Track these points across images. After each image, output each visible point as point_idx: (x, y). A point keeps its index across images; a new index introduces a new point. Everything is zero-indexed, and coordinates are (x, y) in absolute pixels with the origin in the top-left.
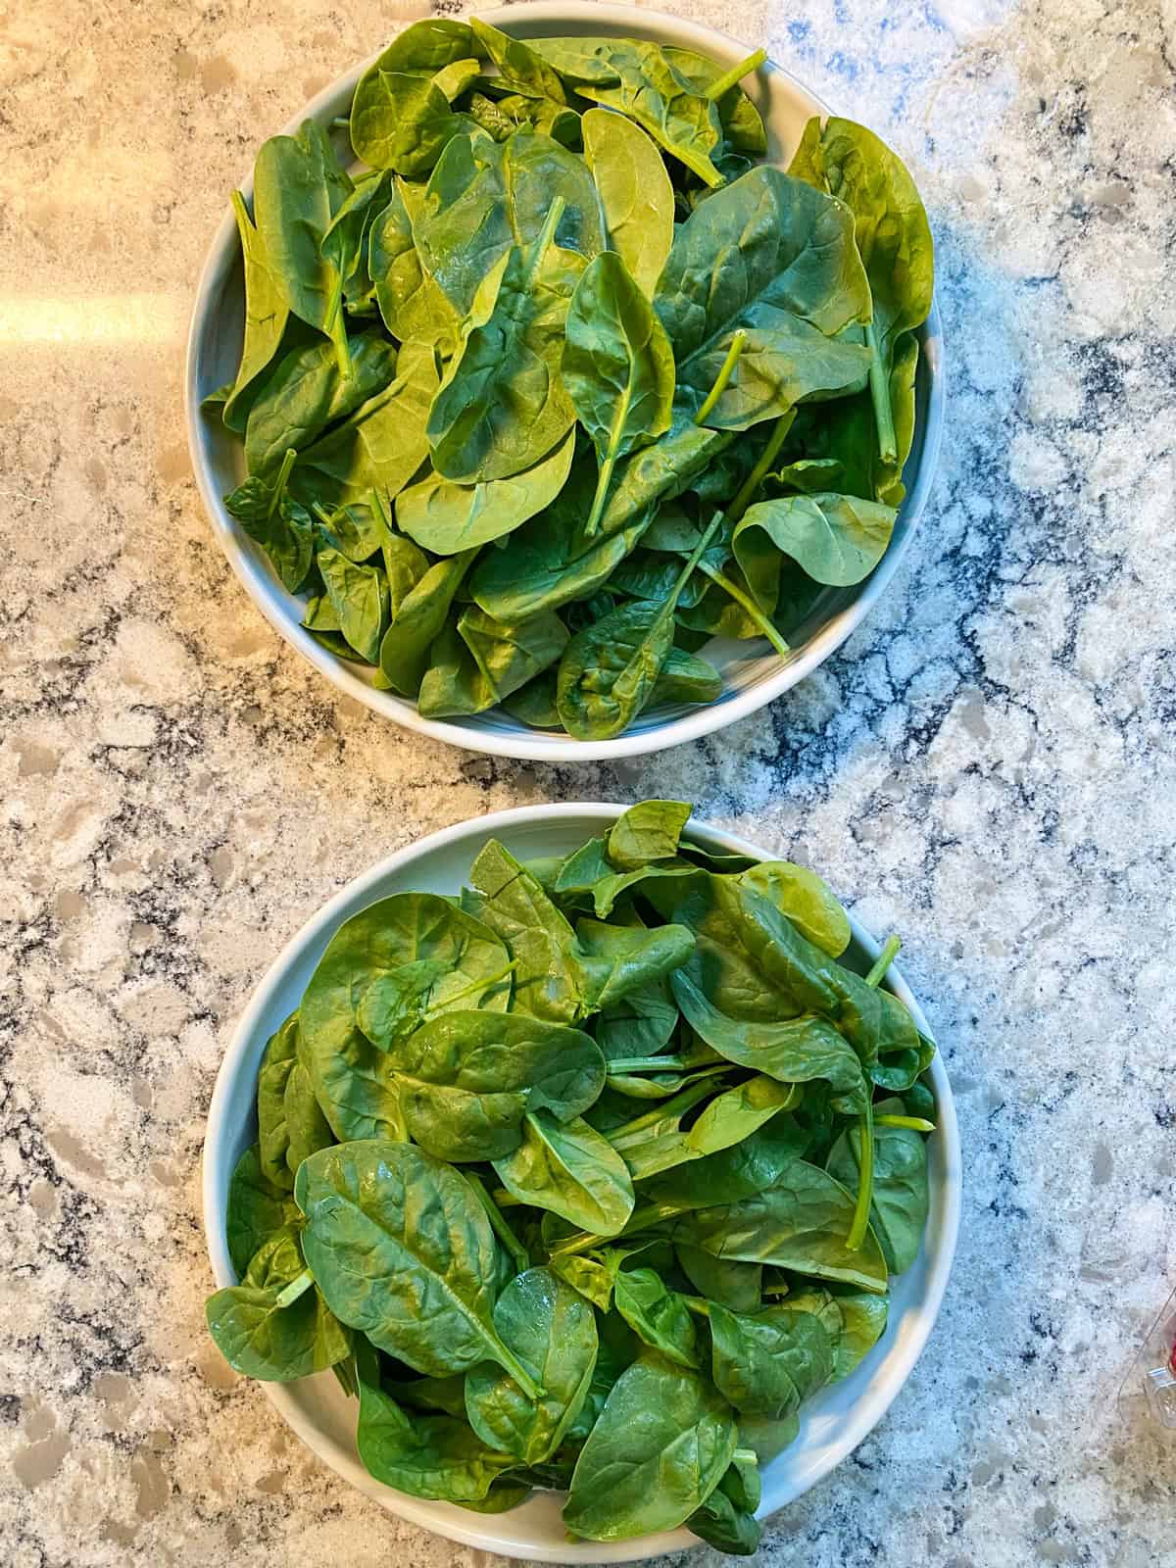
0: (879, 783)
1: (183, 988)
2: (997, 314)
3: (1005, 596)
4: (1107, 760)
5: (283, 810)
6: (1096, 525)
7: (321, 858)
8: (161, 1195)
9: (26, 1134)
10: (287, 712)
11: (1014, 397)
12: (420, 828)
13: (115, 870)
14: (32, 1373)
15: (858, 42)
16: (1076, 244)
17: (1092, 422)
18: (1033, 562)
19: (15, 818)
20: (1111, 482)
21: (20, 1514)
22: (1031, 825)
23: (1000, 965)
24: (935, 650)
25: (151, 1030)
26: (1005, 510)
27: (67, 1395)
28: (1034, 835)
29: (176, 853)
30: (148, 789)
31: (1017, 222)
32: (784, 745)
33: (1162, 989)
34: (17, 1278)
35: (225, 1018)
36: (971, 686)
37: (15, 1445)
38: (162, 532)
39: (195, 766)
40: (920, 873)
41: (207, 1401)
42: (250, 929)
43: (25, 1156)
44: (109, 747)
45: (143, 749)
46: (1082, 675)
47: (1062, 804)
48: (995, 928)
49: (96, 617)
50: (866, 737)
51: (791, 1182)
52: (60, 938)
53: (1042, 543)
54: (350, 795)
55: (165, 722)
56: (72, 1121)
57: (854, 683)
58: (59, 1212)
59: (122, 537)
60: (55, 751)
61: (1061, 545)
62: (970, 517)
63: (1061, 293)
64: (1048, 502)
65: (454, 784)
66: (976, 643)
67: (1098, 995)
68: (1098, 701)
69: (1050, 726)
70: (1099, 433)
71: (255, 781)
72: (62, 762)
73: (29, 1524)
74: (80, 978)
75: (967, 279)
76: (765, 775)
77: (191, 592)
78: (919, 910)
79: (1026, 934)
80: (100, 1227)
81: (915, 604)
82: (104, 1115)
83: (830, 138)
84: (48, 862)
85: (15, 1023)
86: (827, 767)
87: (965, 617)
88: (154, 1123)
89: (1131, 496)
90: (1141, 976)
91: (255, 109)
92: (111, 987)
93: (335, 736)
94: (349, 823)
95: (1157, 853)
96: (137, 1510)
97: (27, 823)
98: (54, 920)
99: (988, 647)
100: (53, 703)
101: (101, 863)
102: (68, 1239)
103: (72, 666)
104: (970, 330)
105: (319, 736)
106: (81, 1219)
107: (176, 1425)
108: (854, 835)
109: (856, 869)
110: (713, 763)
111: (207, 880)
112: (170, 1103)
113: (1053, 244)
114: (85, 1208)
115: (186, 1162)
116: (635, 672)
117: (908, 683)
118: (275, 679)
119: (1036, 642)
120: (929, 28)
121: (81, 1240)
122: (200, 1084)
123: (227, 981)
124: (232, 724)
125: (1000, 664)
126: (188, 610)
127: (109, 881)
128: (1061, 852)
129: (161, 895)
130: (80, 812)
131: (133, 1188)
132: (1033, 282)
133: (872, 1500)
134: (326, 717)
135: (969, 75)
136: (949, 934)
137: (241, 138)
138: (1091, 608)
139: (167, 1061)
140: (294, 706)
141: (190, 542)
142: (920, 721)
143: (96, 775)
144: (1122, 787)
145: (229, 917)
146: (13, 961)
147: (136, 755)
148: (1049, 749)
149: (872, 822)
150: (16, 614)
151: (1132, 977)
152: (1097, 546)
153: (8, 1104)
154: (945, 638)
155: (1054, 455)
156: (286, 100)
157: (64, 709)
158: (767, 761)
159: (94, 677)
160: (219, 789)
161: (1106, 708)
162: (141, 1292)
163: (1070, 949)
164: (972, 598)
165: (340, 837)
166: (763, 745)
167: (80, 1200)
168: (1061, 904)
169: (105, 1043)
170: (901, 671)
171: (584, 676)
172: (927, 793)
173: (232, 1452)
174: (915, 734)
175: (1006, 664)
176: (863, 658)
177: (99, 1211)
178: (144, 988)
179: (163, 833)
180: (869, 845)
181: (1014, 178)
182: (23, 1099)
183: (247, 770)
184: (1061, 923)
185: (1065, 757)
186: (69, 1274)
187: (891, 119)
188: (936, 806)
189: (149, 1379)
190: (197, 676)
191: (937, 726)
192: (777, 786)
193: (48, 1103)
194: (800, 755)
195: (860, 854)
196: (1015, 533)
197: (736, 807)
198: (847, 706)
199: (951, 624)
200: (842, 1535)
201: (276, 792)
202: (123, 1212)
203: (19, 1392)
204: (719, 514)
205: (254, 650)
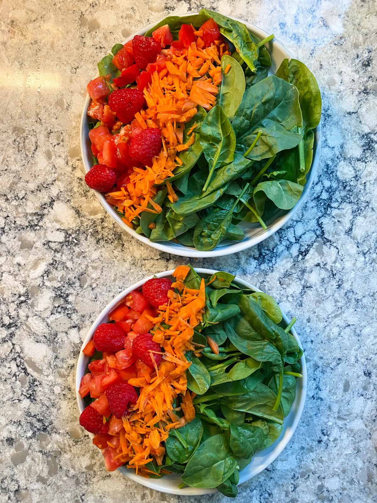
0: (289, 268)
1: (70, 318)
2: (337, 123)
3: (332, 212)
4: (359, 265)
5: (103, 265)
6: (362, 192)
7: (114, 280)
8: (59, 380)
9: (18, 360)
10: (106, 234)
11: (340, 150)
12: (146, 273)
13: (50, 280)
14: (17, 432)
15: (301, 31)
16: (364, 102)
17: (364, 159)
18: (342, 202)
19: (18, 262)
20: (368, 179)
21: (12, 473)
22: (334, 283)
23: (321, 325)
24: (309, 228)
25: (59, 330)
26: (335, 185)
27: (28, 439)
28: (335, 287)
29: (69, 276)
30: (61, 255)
31: (346, 94)
32: (261, 254)
33: (369, 335)
34: (14, 403)
35: (82, 328)
36: (320, 239)
37: (11, 453)
38: (69, 174)
39: (77, 249)
40: (299, 296)
41: (71, 442)
42: (91, 301)
43: (18, 366)
44: (49, 241)
45: (60, 243)
46: (354, 238)
47: (344, 277)
48: (321, 314)
49: (47, 200)
50: (286, 253)
51: (258, 390)
52: (31, 300)
53: (345, 196)
54: (125, 261)
55: (68, 235)
56: (33, 357)
57: (284, 236)
58: (28, 384)
59: (56, 175)
60: (32, 242)
61: (351, 197)
62: (324, 187)
63: (358, 117)
64: (348, 183)
65: (157, 260)
66: (322, 226)
67: (350, 336)
68: (358, 247)
69: (343, 253)
70: (366, 163)
71: (95, 255)
72: (34, 245)
73: (15, 476)
74: (37, 313)
75: (329, 111)
76: (254, 263)
77: (77, 194)
78: (298, 307)
79: (330, 316)
80: (40, 389)
81: (304, 213)
82: (43, 356)
83: (291, 65)
84: (29, 276)
85: (16, 326)
86: (273, 262)
87: (319, 218)
88: (58, 358)
89: (374, 184)
90: (363, 331)
91: (105, 38)
92: (47, 316)
93: (121, 242)
94: (124, 269)
95: (372, 294)
96: (48, 473)
97: (22, 264)
98: (30, 294)
99: (326, 227)
100: (32, 227)
101: (45, 278)
102: (30, 392)
103: (39, 215)
104: (329, 127)
105: (116, 242)
106: (34, 386)
107: (61, 449)
108: (280, 283)
109: (280, 293)
110: (238, 258)
111: (79, 285)
112: (64, 352)
113: (357, 101)
114: (36, 383)
115: (68, 371)
116: (219, 231)
117: (300, 237)
118: (103, 223)
119: (340, 227)
120: (324, 28)
121: (34, 393)
122: (73, 347)
123: (83, 317)
124: (89, 237)
125: (329, 233)
126: (76, 200)
127: (48, 283)
128: (343, 292)
129: (64, 289)
130: (39, 261)
131: (51, 378)
132: (350, 113)
133: (270, 481)
134: (119, 236)
135: (335, 44)
136: (307, 315)
137: (100, 47)
138: (358, 218)
139: (64, 340)
140: (109, 232)
141: (78, 178)
142: (303, 249)
143: (45, 250)
144: (363, 273)
145: (85, 297)
146: (16, 306)
147: (58, 245)
148: (342, 260)
149: (286, 279)
150: (21, 197)
151: (360, 331)
152: (362, 198)
153: (13, 350)
154: (313, 224)
155: (351, 169)
156: (116, 36)
157: (35, 229)
158: (255, 259)
159: (45, 219)
160: (84, 257)
161: (360, 249)
162: (52, 409)
163: (343, 321)
164: (322, 212)
165: (121, 274)
166: (254, 254)
167: (35, 380)
168: (341, 308)
169: (44, 333)
170: (299, 233)
171: (203, 232)
172: (303, 271)
173: (78, 458)
174: (301, 253)
175: (331, 233)
176: (287, 228)
177: (40, 384)
178: (57, 317)
179: (65, 269)
180: (284, 286)
181: (347, 79)
182: (18, 349)
183: (93, 251)
184: (341, 313)
185: (346, 263)
186: (30, 403)
187: (309, 57)
188: (306, 276)
189: (54, 435)
190: (78, 221)
191: (308, 251)
192: (258, 267)
193: (26, 351)
194: (265, 257)
195: (281, 289)
196: (337, 192)
197: (244, 272)
198: (281, 243)
199: (315, 219)
200: (260, 490)
201: (102, 259)
202: (48, 385)
203: (14, 437)
204: (248, 184)
205: (97, 214)
